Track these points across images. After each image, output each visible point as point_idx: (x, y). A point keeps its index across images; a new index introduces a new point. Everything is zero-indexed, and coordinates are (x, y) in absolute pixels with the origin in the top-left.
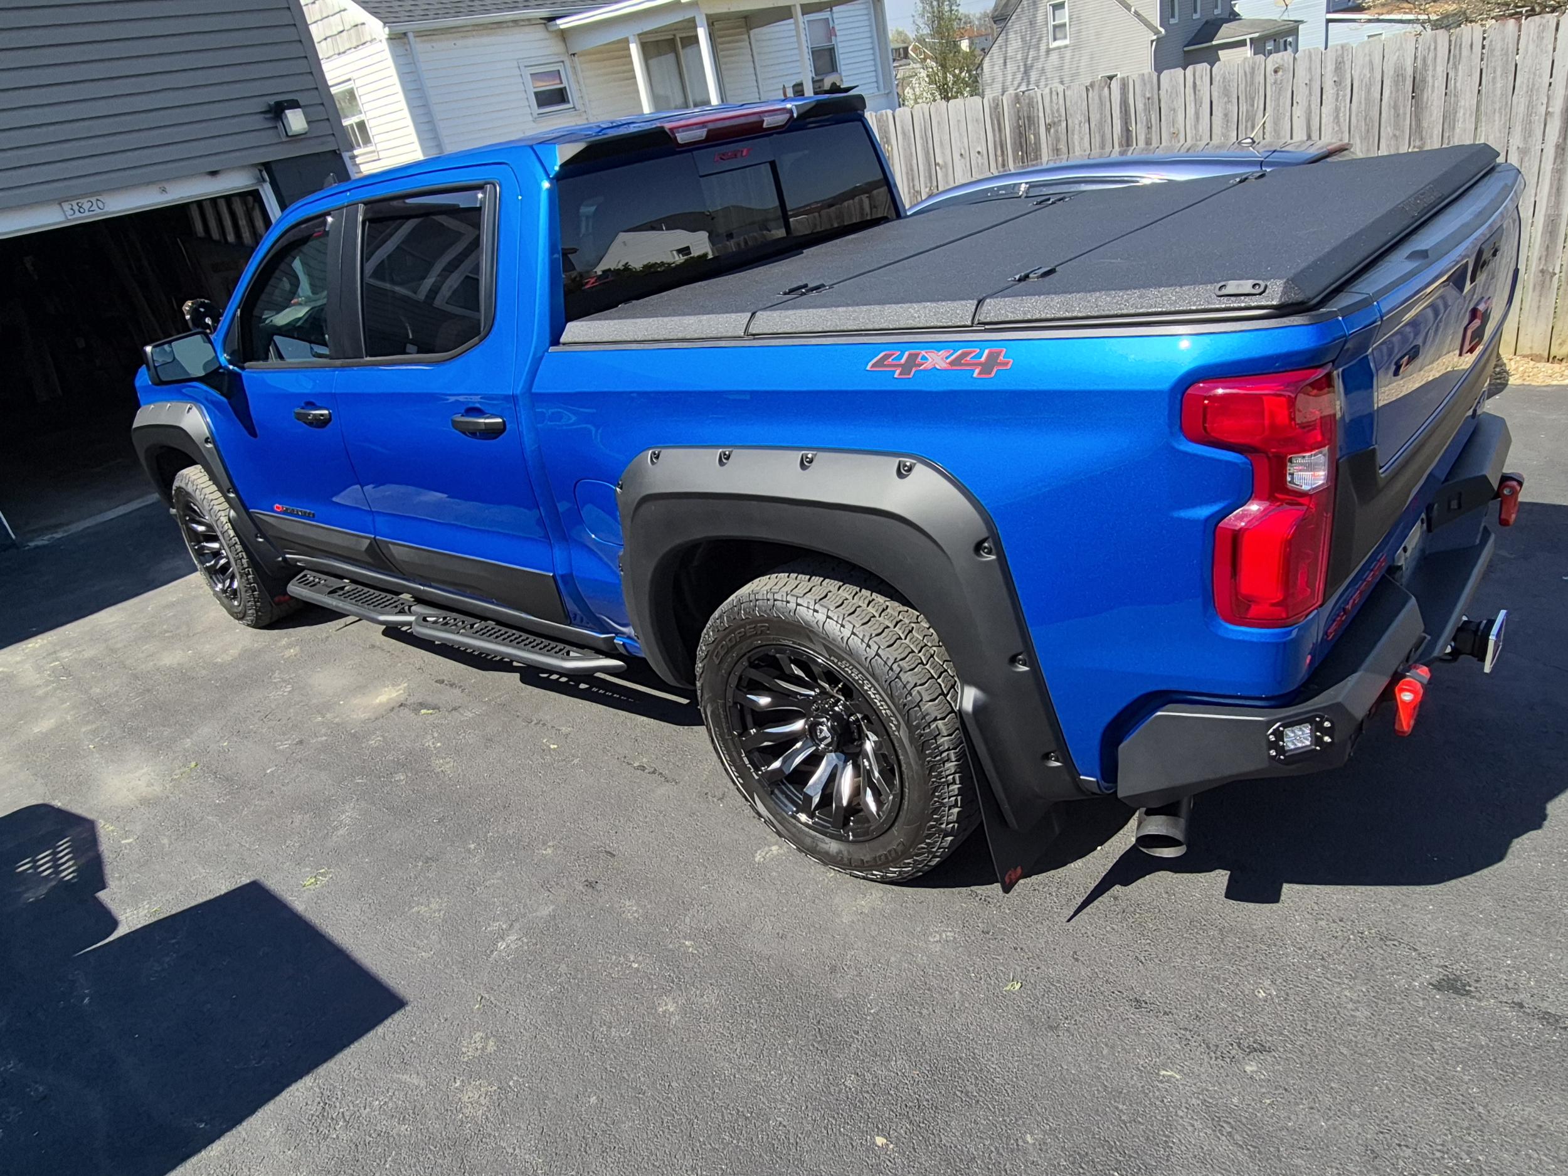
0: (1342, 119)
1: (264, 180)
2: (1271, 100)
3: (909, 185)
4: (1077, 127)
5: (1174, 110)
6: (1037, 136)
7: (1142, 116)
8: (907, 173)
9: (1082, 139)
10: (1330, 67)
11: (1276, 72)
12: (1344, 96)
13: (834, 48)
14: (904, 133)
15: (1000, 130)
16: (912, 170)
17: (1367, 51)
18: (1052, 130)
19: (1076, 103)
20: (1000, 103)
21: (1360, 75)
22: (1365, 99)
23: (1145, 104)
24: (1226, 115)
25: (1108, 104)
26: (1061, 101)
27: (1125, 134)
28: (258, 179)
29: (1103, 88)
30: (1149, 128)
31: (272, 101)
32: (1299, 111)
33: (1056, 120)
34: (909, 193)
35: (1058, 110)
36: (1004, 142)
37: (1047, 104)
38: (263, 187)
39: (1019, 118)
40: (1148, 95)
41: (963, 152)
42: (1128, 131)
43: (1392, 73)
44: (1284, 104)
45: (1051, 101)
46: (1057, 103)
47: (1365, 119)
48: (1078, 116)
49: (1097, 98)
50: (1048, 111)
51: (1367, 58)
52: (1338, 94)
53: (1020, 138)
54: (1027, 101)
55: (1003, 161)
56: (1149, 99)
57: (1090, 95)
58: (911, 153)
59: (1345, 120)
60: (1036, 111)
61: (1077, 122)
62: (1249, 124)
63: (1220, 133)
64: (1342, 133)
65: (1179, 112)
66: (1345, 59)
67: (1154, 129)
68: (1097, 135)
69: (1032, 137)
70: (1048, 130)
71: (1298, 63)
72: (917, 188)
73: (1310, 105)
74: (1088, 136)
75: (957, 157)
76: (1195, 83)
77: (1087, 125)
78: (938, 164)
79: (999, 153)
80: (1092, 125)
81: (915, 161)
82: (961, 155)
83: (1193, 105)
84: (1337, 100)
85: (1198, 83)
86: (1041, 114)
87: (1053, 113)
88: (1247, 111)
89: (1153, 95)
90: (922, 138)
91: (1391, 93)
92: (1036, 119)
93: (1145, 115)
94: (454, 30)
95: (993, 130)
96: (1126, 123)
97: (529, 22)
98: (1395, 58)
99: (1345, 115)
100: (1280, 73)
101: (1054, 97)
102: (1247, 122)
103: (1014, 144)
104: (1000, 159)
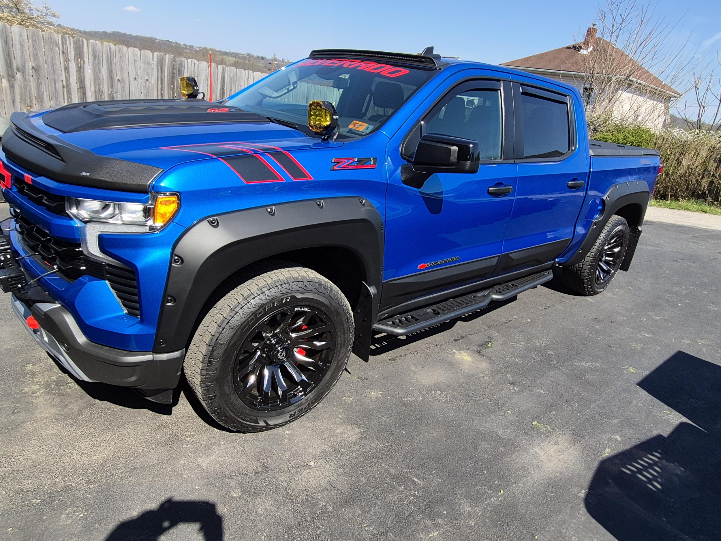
15: (162, 72)
26: (196, 67)
27: (222, 90)
35: (194, 71)
37: (189, 67)
39: (174, 69)
40: (232, 77)
45: (191, 66)
46: (194, 68)
53: (173, 79)
55: (162, 88)
60: (183, 68)
61: (202, 79)
75: (132, 79)
77: (206, 81)
78: (118, 80)
86: (186, 71)
87: (191, 72)
89: (234, 77)
90: (108, 61)
92: (183, 72)
93: (230, 84)
95: (158, 70)
96: (223, 86)
101: (193, 65)
103: (168, 81)
104: (160, 87)
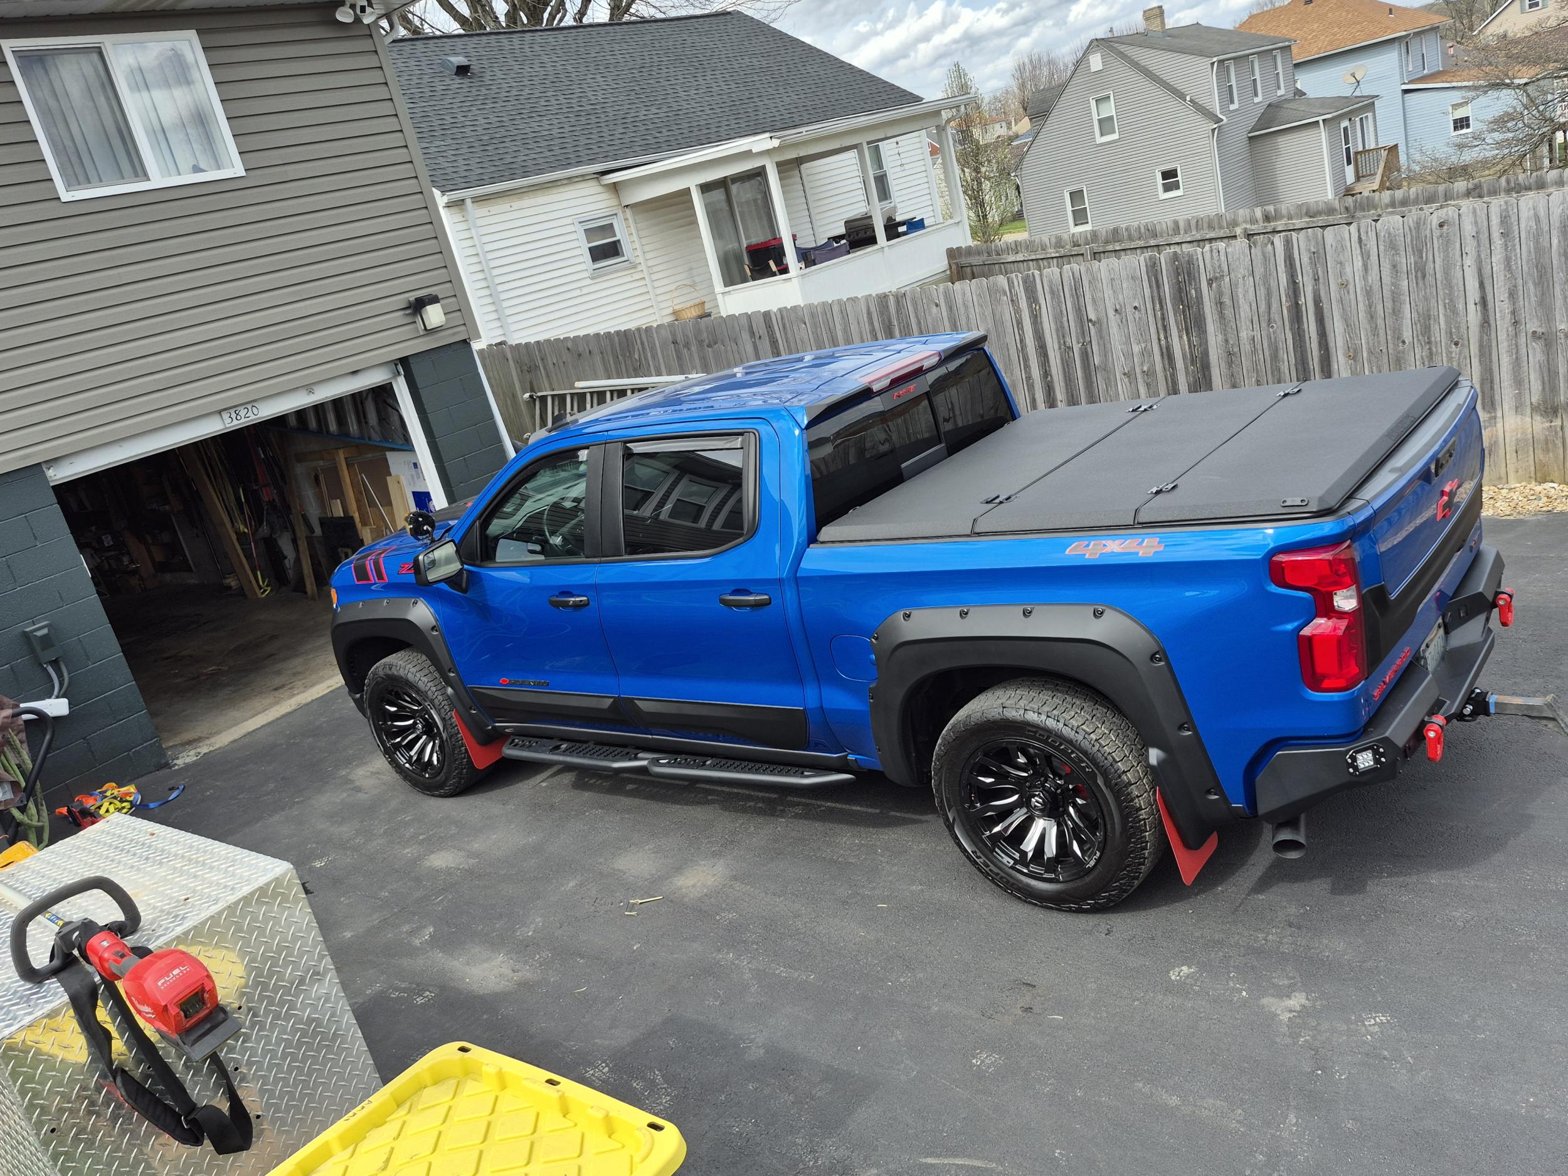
0: (1514, 267)
1: (399, 374)
2: (1439, 251)
3: (1059, 342)
4: (1241, 280)
5: (1341, 263)
6: (1199, 291)
7: (1307, 269)
8: (1057, 330)
9: (1247, 291)
10: (1495, 221)
11: (1441, 225)
12: (1514, 246)
13: (886, 175)
14: (1052, 292)
15: (1158, 286)
16: (1062, 327)
17: (1531, 205)
18: (1214, 285)
19: (1239, 259)
20: (1158, 262)
21: (1526, 226)
22: (1535, 248)
23: (1310, 258)
24: (1394, 266)
25: (1272, 259)
26: (1223, 258)
27: (1291, 286)
28: (394, 373)
29: (1266, 245)
30: (1316, 280)
31: (412, 296)
32: (1469, 261)
33: (1218, 275)
34: (1060, 348)
35: (1220, 266)
36: (1163, 297)
37: (1207, 261)
38: (396, 381)
39: (1179, 274)
40: (1313, 250)
41: (1118, 307)
42: (1295, 283)
43: (1557, 224)
44: (1454, 254)
45: (1212, 259)
46: (1219, 260)
47: (1537, 267)
48: (1241, 270)
49: (1260, 254)
50: (1208, 266)
51: (1532, 212)
52: (1506, 245)
53: (1180, 293)
54: (1187, 259)
55: (1163, 314)
56: (1314, 253)
57: (1252, 251)
58: (1061, 311)
59: (1517, 268)
60: (1196, 267)
61: (1240, 276)
62: (1419, 274)
63: (1389, 283)
64: (1515, 279)
65: (1347, 265)
66: (1511, 213)
67: (1321, 280)
68: (1262, 288)
69: (1193, 292)
70: (1210, 284)
71: (1463, 217)
72: (1069, 343)
73: (1479, 256)
74: (1253, 288)
75: (1111, 313)
76: (1360, 238)
77: (1251, 279)
78: (1091, 320)
79: (1158, 307)
80: (1257, 279)
81: (1065, 319)
82: (1116, 310)
83: (1360, 258)
84: (1506, 250)
85: (1363, 238)
86: (1202, 270)
87: (1214, 269)
88: (1416, 263)
89: (1318, 250)
90: (1073, 296)
91: (1559, 242)
92: (1197, 275)
93: (1312, 268)
94: (509, 193)
95: (1151, 287)
96: (1292, 276)
97: (583, 178)
98: (1560, 211)
99: (1517, 263)
100: (1445, 227)
101: (1215, 254)
102: (1416, 272)
103: (1173, 299)
